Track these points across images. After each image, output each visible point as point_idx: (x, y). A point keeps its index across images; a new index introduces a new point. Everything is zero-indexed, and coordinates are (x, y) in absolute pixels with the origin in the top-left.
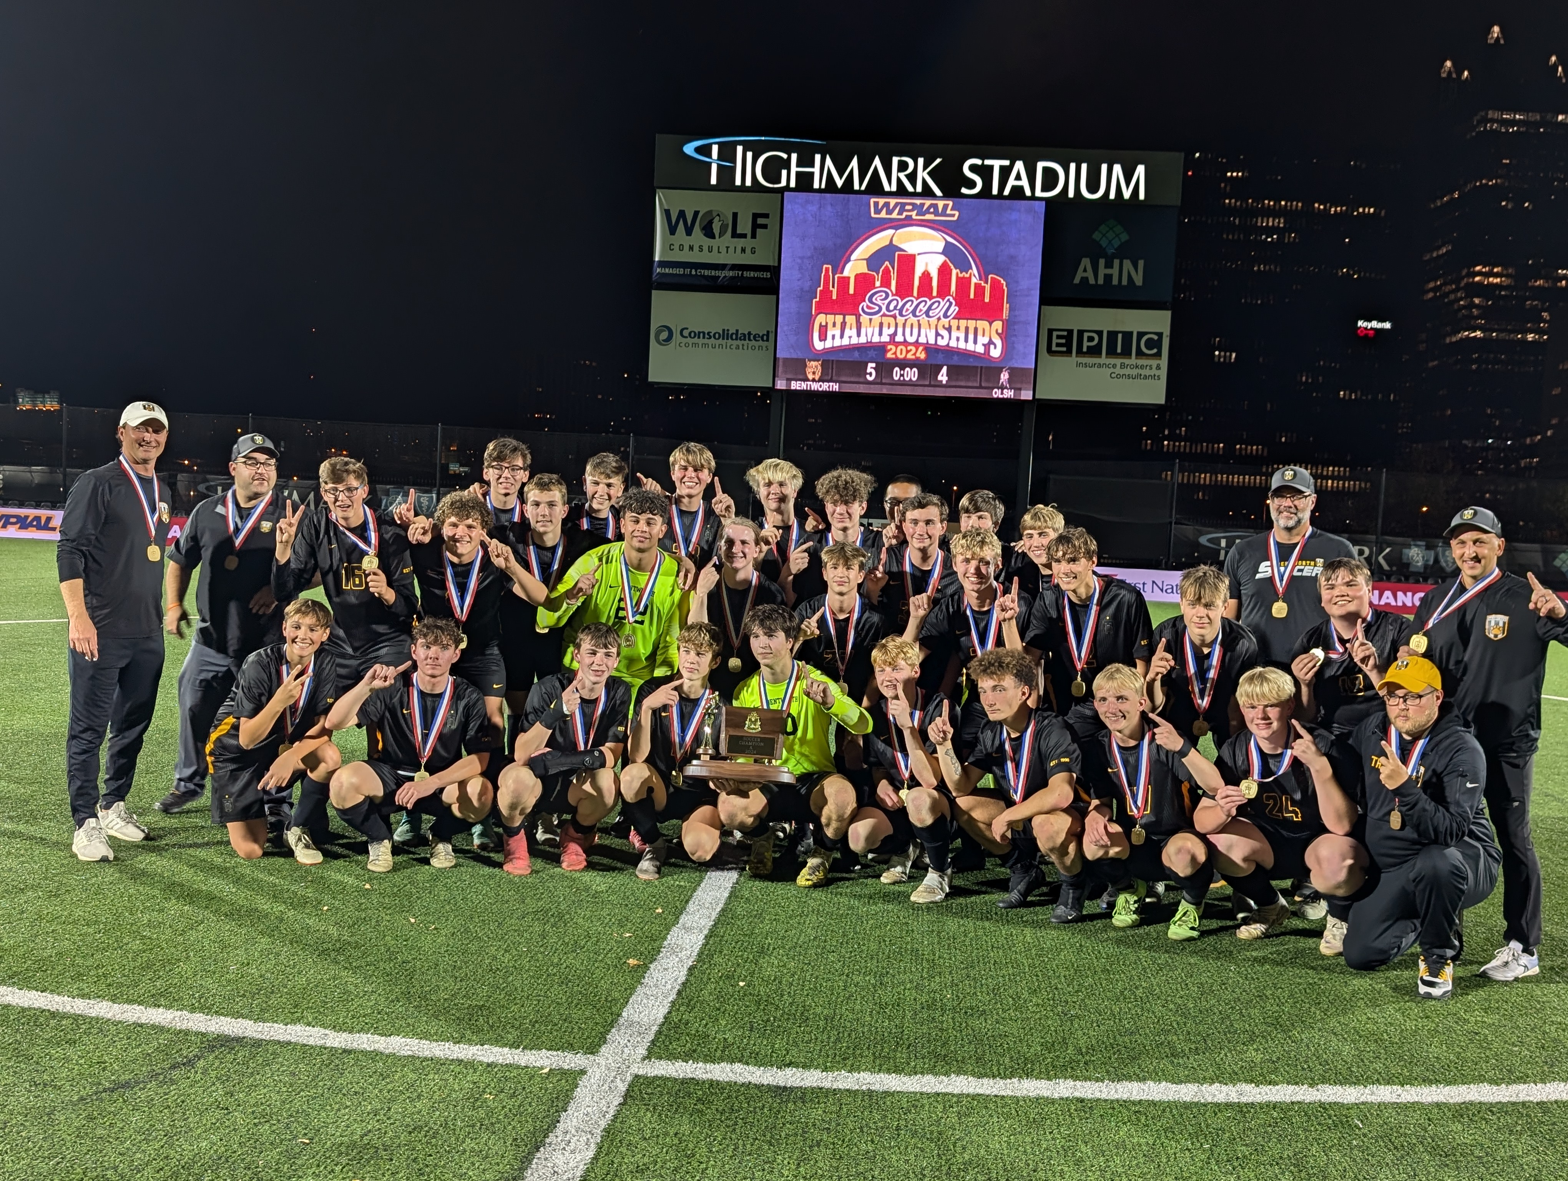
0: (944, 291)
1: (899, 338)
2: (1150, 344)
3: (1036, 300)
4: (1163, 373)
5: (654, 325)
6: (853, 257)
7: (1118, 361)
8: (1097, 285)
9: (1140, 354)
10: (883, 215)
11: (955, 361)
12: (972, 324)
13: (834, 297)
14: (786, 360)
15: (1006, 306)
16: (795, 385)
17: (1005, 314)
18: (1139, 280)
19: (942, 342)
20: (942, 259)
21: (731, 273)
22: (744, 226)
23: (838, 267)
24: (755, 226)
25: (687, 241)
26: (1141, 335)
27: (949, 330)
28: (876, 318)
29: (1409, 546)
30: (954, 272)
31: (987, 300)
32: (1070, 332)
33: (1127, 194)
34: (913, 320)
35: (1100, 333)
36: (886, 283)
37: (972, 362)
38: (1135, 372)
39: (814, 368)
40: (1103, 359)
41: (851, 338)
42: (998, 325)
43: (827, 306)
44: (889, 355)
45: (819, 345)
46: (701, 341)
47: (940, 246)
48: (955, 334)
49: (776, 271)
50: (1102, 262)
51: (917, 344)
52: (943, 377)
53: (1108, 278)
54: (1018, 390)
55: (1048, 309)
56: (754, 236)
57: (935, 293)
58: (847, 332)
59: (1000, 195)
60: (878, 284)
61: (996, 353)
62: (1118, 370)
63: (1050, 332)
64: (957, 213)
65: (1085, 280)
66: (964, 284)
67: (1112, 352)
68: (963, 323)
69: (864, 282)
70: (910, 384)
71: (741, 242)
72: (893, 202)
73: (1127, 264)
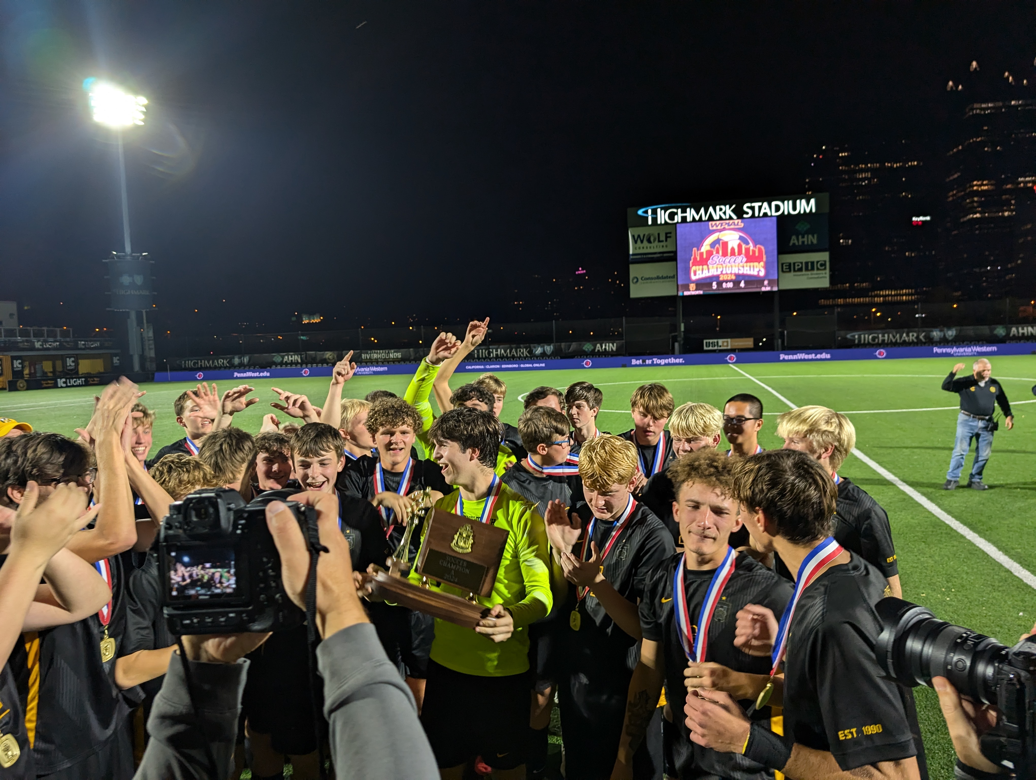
0: (740, 253)
1: (724, 272)
2: (821, 265)
3: (775, 252)
4: (828, 276)
5: (631, 277)
6: (704, 244)
7: (809, 273)
8: (799, 246)
9: (818, 269)
10: (715, 228)
11: (747, 279)
12: (752, 264)
13: (698, 259)
14: (682, 286)
15: (764, 257)
16: (686, 293)
17: (764, 259)
18: (815, 241)
19: (741, 272)
20: (738, 241)
21: (659, 255)
22: (663, 238)
23: (699, 249)
24: (667, 238)
25: (642, 245)
26: (818, 262)
27: (743, 267)
28: (715, 266)
29: (932, 331)
30: (744, 246)
31: (757, 254)
32: (790, 264)
33: (808, 211)
34: (729, 265)
35: (802, 263)
36: (718, 252)
37: (753, 279)
38: (816, 276)
39: (692, 286)
40: (804, 272)
41: (706, 274)
42: (762, 264)
43: (696, 263)
44: (721, 279)
45: (693, 278)
46: (649, 281)
47: (738, 237)
48: (745, 268)
49: (675, 253)
50: (800, 237)
51: (731, 274)
52: (742, 284)
53: (803, 242)
54: (772, 287)
55: (781, 256)
56: (666, 241)
57: (736, 254)
58: (704, 271)
59: (759, 217)
60: (714, 253)
61: (762, 274)
62: (810, 276)
63: (782, 264)
64: (742, 225)
65: (794, 244)
66: (747, 250)
67: (807, 269)
68: (748, 264)
69: (710, 253)
70: (730, 289)
71: (661, 244)
72: (718, 223)
73: (810, 236)
